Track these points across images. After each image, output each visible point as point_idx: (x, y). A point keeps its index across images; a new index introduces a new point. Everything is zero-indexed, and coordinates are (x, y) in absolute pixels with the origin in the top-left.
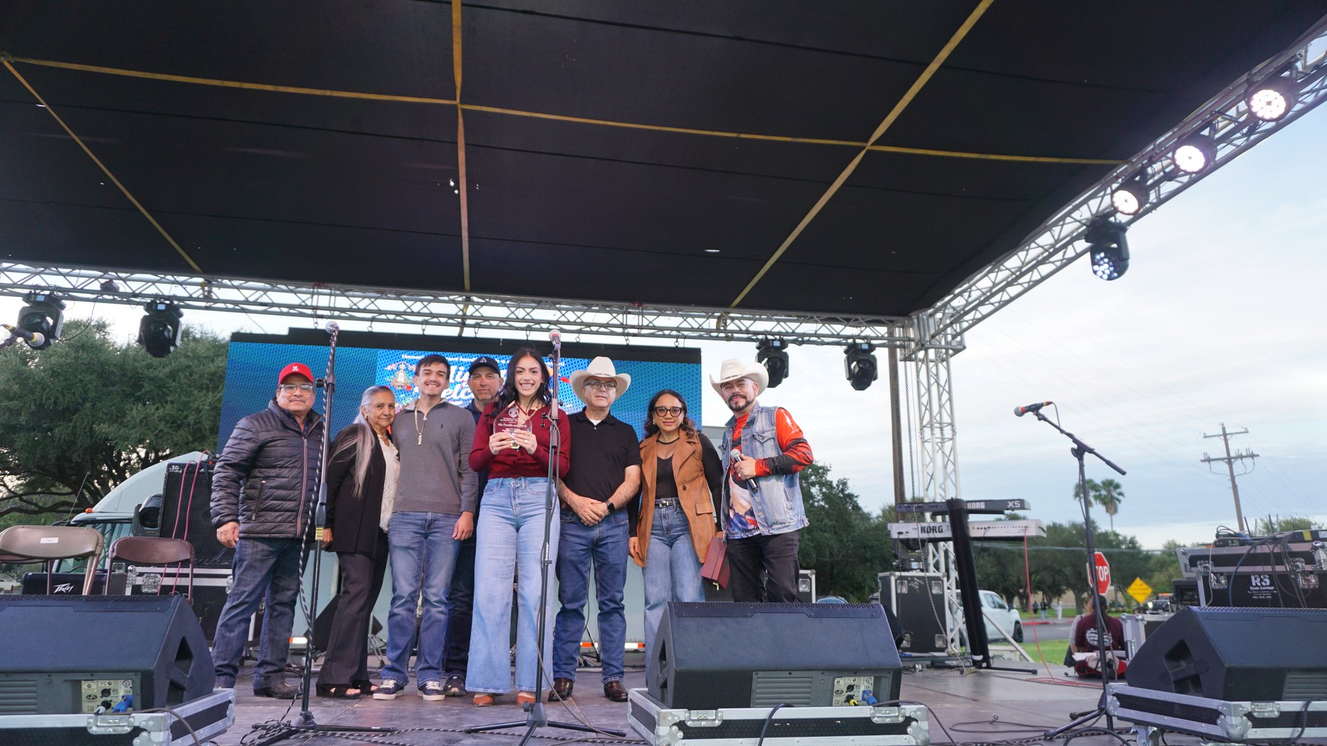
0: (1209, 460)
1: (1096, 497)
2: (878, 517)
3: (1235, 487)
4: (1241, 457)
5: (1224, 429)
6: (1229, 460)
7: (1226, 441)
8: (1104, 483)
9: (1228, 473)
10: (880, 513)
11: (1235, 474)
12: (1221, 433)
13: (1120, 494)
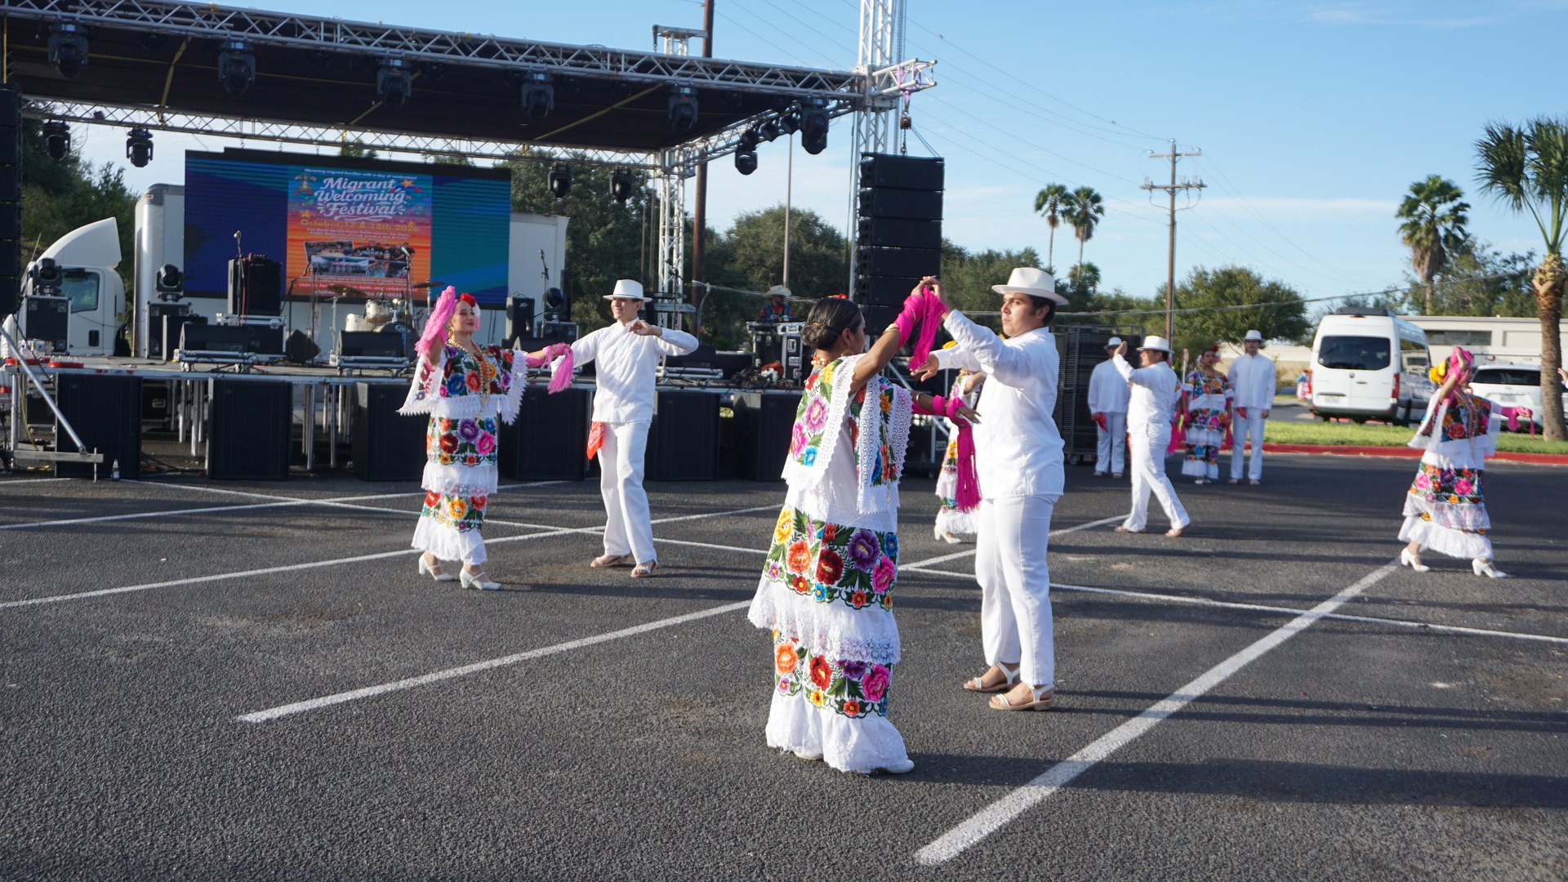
0: (1152, 187)
1: (1064, 213)
2: (729, 233)
3: (1173, 224)
4: (1188, 186)
5: (1174, 147)
6: (1173, 193)
7: (1174, 162)
8: (1077, 193)
9: (1169, 206)
10: (733, 225)
11: (1176, 208)
12: (1169, 152)
13: (1100, 210)
